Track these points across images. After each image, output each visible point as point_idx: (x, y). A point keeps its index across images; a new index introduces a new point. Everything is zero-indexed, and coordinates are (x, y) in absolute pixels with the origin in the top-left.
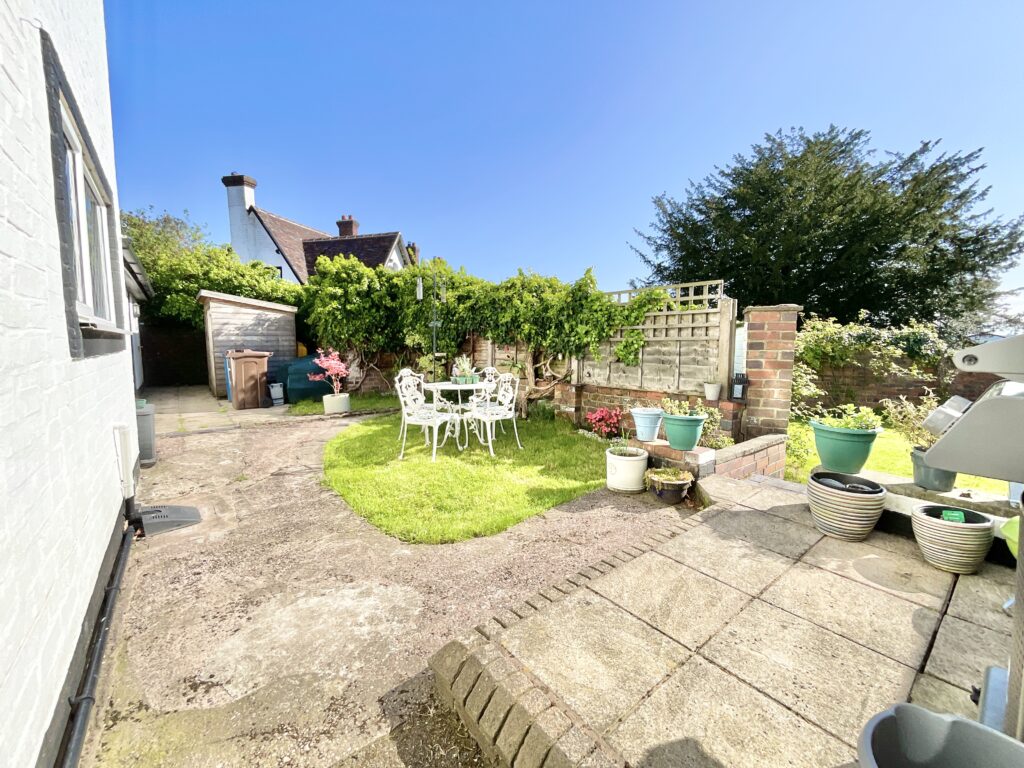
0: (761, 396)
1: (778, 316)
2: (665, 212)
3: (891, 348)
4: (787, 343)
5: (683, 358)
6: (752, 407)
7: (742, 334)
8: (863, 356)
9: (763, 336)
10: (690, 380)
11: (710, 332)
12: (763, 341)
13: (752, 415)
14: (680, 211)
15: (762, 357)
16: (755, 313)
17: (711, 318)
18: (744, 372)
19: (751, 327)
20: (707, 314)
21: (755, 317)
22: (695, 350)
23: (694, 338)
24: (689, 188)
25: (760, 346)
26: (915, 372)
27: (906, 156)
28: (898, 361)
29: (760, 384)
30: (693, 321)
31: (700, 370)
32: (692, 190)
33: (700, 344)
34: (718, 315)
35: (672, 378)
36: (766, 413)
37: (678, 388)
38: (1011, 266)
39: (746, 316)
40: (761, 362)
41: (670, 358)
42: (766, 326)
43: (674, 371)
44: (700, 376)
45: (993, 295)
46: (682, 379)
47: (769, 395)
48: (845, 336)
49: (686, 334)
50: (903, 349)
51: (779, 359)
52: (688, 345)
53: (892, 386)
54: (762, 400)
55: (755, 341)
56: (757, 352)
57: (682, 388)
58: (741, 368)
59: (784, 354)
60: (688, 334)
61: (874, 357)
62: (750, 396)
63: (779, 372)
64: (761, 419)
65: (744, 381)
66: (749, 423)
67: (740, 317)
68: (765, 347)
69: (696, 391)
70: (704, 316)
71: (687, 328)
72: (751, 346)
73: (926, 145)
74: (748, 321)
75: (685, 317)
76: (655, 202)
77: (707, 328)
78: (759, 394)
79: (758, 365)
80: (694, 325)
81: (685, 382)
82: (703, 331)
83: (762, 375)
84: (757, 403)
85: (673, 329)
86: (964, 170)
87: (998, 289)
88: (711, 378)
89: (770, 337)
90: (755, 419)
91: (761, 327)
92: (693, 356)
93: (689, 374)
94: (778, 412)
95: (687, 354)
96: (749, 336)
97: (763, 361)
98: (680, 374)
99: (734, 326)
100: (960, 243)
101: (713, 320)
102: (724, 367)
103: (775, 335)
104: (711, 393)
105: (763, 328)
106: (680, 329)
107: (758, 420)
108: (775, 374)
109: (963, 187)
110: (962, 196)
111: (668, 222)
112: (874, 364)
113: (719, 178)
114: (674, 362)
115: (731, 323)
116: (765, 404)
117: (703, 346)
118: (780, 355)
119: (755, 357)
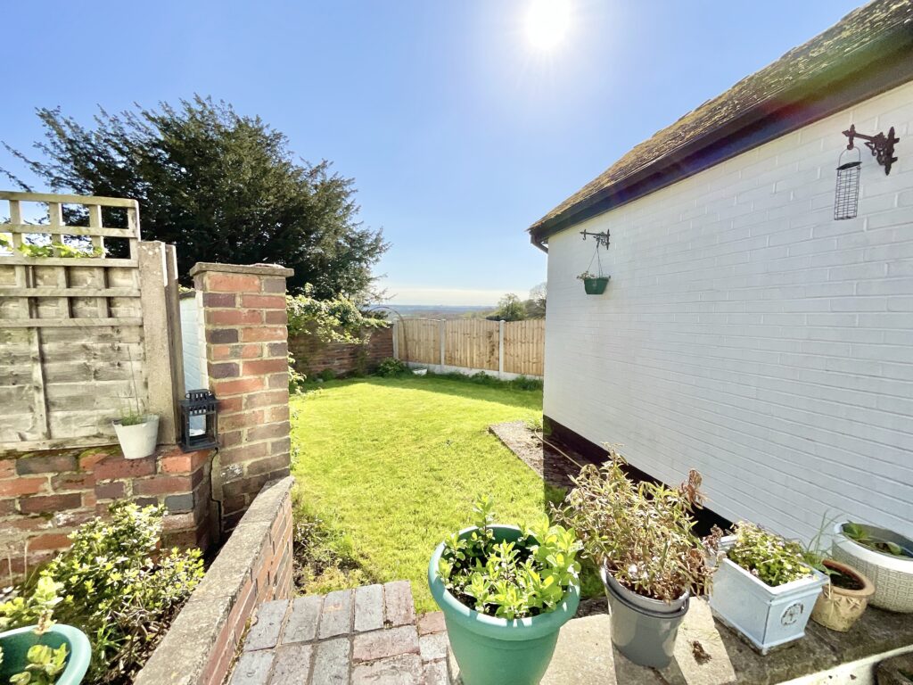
0: (243, 425)
1: (257, 282)
2: (62, 134)
3: (331, 318)
4: (275, 329)
5: (53, 367)
6: (229, 449)
7: (193, 312)
8: (312, 326)
9: (235, 318)
10: (82, 413)
11: (121, 309)
12: (237, 327)
13: (231, 461)
14: (87, 140)
15: (236, 355)
16: (214, 276)
17: (118, 278)
18: (206, 386)
19: (210, 300)
20: (107, 270)
21: (216, 283)
22: (85, 347)
23: (77, 321)
24: (100, 116)
25: (231, 336)
26: (348, 338)
27: (314, 167)
28: (336, 329)
29: (237, 404)
30: (69, 284)
31: (106, 390)
32: (105, 121)
33: (96, 333)
34: (134, 272)
35: (29, 416)
36: (252, 452)
37: (49, 435)
38: (377, 260)
39: (196, 280)
40: (237, 365)
41: (16, 368)
42: (238, 300)
43: (31, 399)
44: (104, 400)
45: (369, 280)
46: (57, 414)
47: (256, 419)
48: (296, 307)
49: (54, 313)
50: (339, 319)
51: (266, 355)
52: (63, 337)
53: (333, 349)
54: (245, 431)
55: (220, 328)
56: (226, 348)
57: (59, 433)
58: (199, 379)
59: (273, 348)
60: (58, 315)
61: (320, 326)
62: (223, 428)
63: (266, 377)
64: (248, 463)
65: (208, 403)
66: (225, 479)
67: (186, 280)
68: (241, 338)
69: (99, 436)
70: (99, 275)
71: (56, 299)
72: (213, 337)
73: (325, 162)
74: (203, 288)
75: (46, 274)
76: (42, 116)
77: (110, 301)
78: (238, 422)
79: (229, 370)
80: (73, 292)
81: (66, 421)
82: (101, 308)
83: (238, 387)
84: (237, 438)
85: (16, 299)
86: (347, 189)
87: (371, 276)
88: (133, 405)
89: (247, 319)
90: (236, 468)
91: (229, 301)
92: (81, 361)
93: (75, 402)
94: (273, 444)
95: (64, 357)
96: (209, 318)
97: (239, 362)
98: (49, 405)
99: (174, 298)
100: (352, 241)
101: (123, 283)
102: (163, 378)
103: (255, 317)
104: (135, 443)
105: (233, 304)
106: (35, 302)
107: (241, 468)
108: (262, 383)
109: (349, 200)
110: (348, 208)
111: (67, 149)
112: (320, 332)
113: (143, 119)
114: (28, 377)
115: (168, 291)
116: (251, 436)
117: (103, 337)
118: (266, 350)
119: (225, 357)
